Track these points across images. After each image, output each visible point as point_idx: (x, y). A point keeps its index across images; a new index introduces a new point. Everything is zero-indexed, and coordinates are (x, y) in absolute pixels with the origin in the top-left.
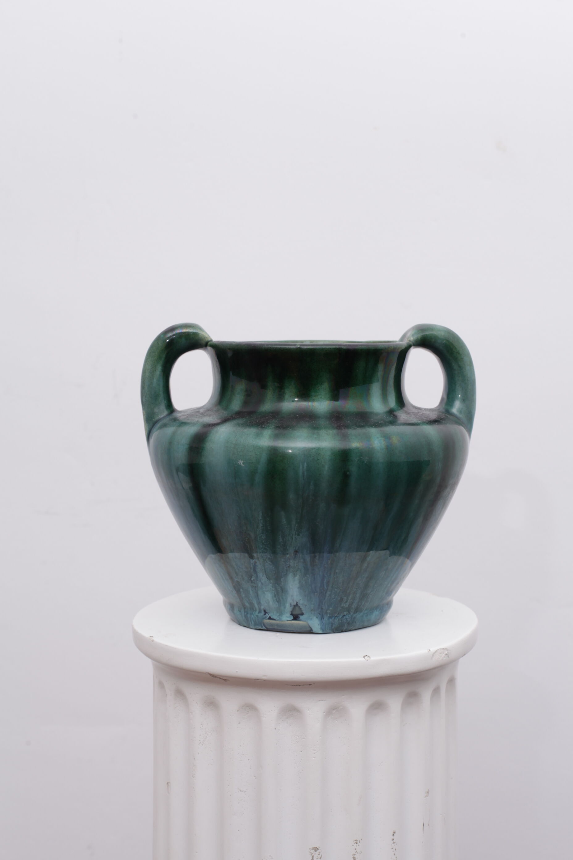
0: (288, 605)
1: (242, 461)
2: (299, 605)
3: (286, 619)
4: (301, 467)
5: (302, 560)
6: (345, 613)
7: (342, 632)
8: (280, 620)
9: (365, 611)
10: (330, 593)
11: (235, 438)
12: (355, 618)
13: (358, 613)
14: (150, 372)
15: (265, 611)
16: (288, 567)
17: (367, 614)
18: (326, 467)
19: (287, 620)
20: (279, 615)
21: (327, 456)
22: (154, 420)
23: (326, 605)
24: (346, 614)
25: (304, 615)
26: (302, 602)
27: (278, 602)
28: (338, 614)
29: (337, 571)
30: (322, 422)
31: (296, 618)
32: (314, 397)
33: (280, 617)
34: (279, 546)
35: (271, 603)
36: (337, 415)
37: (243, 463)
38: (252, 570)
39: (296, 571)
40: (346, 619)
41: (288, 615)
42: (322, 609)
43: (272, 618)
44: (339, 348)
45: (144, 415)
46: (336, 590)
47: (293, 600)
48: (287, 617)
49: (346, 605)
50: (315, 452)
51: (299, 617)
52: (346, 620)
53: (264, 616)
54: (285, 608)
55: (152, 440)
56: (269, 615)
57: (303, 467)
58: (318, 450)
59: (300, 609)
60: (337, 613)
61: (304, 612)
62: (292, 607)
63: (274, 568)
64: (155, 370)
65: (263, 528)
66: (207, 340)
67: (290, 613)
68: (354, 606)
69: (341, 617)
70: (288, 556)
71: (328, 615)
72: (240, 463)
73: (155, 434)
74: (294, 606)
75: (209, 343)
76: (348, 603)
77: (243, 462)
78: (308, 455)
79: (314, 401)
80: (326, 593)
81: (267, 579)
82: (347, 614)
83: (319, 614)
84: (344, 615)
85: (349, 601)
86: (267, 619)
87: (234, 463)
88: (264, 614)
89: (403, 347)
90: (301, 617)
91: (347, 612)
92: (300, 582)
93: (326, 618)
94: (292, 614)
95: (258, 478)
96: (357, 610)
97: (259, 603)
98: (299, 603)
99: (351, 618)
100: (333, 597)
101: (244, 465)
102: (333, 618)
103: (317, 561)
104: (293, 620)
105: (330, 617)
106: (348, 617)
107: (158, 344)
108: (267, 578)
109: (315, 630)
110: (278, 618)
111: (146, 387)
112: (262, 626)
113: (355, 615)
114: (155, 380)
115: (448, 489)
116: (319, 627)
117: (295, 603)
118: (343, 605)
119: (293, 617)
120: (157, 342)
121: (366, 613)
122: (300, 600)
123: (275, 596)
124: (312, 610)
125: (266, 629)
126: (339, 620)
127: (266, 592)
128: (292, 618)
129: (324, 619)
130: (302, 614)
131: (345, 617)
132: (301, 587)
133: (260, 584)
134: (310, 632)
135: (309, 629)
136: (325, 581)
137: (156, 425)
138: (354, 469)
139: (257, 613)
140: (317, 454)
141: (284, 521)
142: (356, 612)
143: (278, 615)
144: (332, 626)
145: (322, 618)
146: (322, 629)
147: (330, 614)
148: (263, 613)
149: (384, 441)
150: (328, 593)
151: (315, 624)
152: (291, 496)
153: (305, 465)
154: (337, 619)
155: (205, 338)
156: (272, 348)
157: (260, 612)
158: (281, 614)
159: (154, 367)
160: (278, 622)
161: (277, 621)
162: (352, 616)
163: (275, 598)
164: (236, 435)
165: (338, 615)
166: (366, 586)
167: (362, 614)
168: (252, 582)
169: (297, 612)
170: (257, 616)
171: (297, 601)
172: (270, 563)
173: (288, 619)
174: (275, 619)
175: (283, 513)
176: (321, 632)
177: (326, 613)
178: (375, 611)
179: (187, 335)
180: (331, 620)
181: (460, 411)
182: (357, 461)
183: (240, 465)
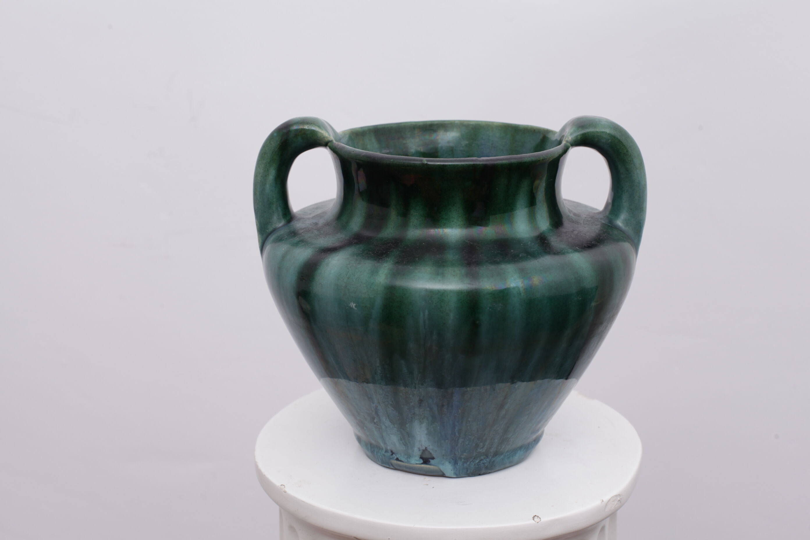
0: (416, 449)
1: (354, 303)
2: (428, 449)
3: (415, 461)
4: (422, 315)
5: (428, 409)
6: (482, 458)
7: (480, 475)
8: (408, 462)
9: (506, 453)
10: (463, 440)
11: (347, 275)
12: (494, 461)
13: (497, 456)
14: (262, 176)
15: (392, 452)
16: (413, 414)
17: (509, 456)
18: (452, 316)
19: (417, 464)
20: (407, 458)
21: (452, 303)
22: (267, 231)
23: (459, 451)
24: (483, 459)
25: (434, 459)
26: (431, 447)
27: (405, 445)
28: (474, 459)
29: (469, 420)
30: (451, 256)
31: (426, 461)
32: (445, 220)
33: (409, 460)
34: (401, 394)
35: (398, 445)
36: (471, 243)
37: (356, 306)
38: (374, 413)
39: (422, 419)
40: (484, 463)
41: (418, 458)
42: (455, 454)
43: (399, 459)
44: (474, 164)
45: (257, 225)
46: (470, 437)
47: (421, 445)
48: (417, 460)
49: (484, 450)
50: (439, 298)
51: (430, 462)
52: (483, 465)
53: (392, 457)
54: (413, 451)
55: (264, 256)
56: (396, 456)
57: (424, 315)
58: (442, 294)
59: (431, 453)
60: (473, 458)
61: (435, 456)
62: (421, 451)
63: (397, 414)
64: (268, 174)
65: (381, 375)
66: (326, 140)
67: (420, 457)
68: (492, 450)
69: (477, 461)
70: (412, 404)
71: (463, 460)
72: (352, 306)
73: (268, 248)
74: (424, 451)
75: (329, 144)
76: (485, 448)
77: (355, 305)
78: (430, 302)
79: (444, 226)
80: (458, 440)
81: (390, 423)
82: (485, 458)
83: (452, 459)
84: (482, 460)
85: (485, 446)
86: (394, 460)
87: (346, 305)
88: (391, 454)
89: (556, 155)
90: (432, 461)
91: (485, 457)
92: (427, 429)
93: (460, 463)
94: (421, 458)
95: (373, 325)
96: (496, 454)
97: (385, 443)
98: (428, 448)
99: (489, 462)
100: (467, 444)
101: (356, 309)
102: (468, 463)
103: (445, 410)
104: (422, 464)
105: (464, 463)
106: (486, 462)
107: (271, 144)
108: (390, 422)
109: (447, 475)
110: (406, 461)
111: (258, 193)
112: (389, 465)
113: (494, 459)
114: (268, 186)
115: (604, 324)
116: (453, 472)
117: (424, 448)
118: (479, 450)
119: (423, 460)
120: (270, 142)
121: (508, 455)
122: (430, 445)
123: (401, 440)
124: (443, 455)
125: (394, 468)
126: (475, 465)
127: (391, 435)
128: (422, 461)
129: (457, 464)
130: (433, 458)
131: (482, 462)
132: (429, 433)
133: (383, 427)
134: (443, 475)
135: (440, 474)
136: (457, 429)
137: (269, 237)
138: (484, 319)
139: (383, 452)
140: (440, 300)
141: (405, 370)
142: (496, 455)
143: (406, 457)
144: (467, 471)
145: (456, 463)
146: (455, 474)
147: (464, 459)
148: (389, 454)
149: (522, 283)
150: (461, 440)
151: (448, 468)
152: (411, 345)
153: (427, 312)
154: (473, 464)
155: (324, 138)
156: (394, 163)
157: (386, 451)
158: (409, 456)
159: (266, 172)
160: (406, 464)
162: (490, 460)
163: (401, 442)
164: (348, 272)
165: (474, 460)
166: (506, 431)
167: (502, 457)
168: (375, 423)
169: (426, 456)
170: (384, 455)
171: (426, 446)
172: (393, 409)
173: (418, 462)
174: (403, 461)
175: (403, 362)
176: (455, 476)
177: (460, 458)
178: (519, 451)
179: (303, 132)
180: (465, 465)
181: (627, 222)
182: (488, 308)
183: (351, 308)
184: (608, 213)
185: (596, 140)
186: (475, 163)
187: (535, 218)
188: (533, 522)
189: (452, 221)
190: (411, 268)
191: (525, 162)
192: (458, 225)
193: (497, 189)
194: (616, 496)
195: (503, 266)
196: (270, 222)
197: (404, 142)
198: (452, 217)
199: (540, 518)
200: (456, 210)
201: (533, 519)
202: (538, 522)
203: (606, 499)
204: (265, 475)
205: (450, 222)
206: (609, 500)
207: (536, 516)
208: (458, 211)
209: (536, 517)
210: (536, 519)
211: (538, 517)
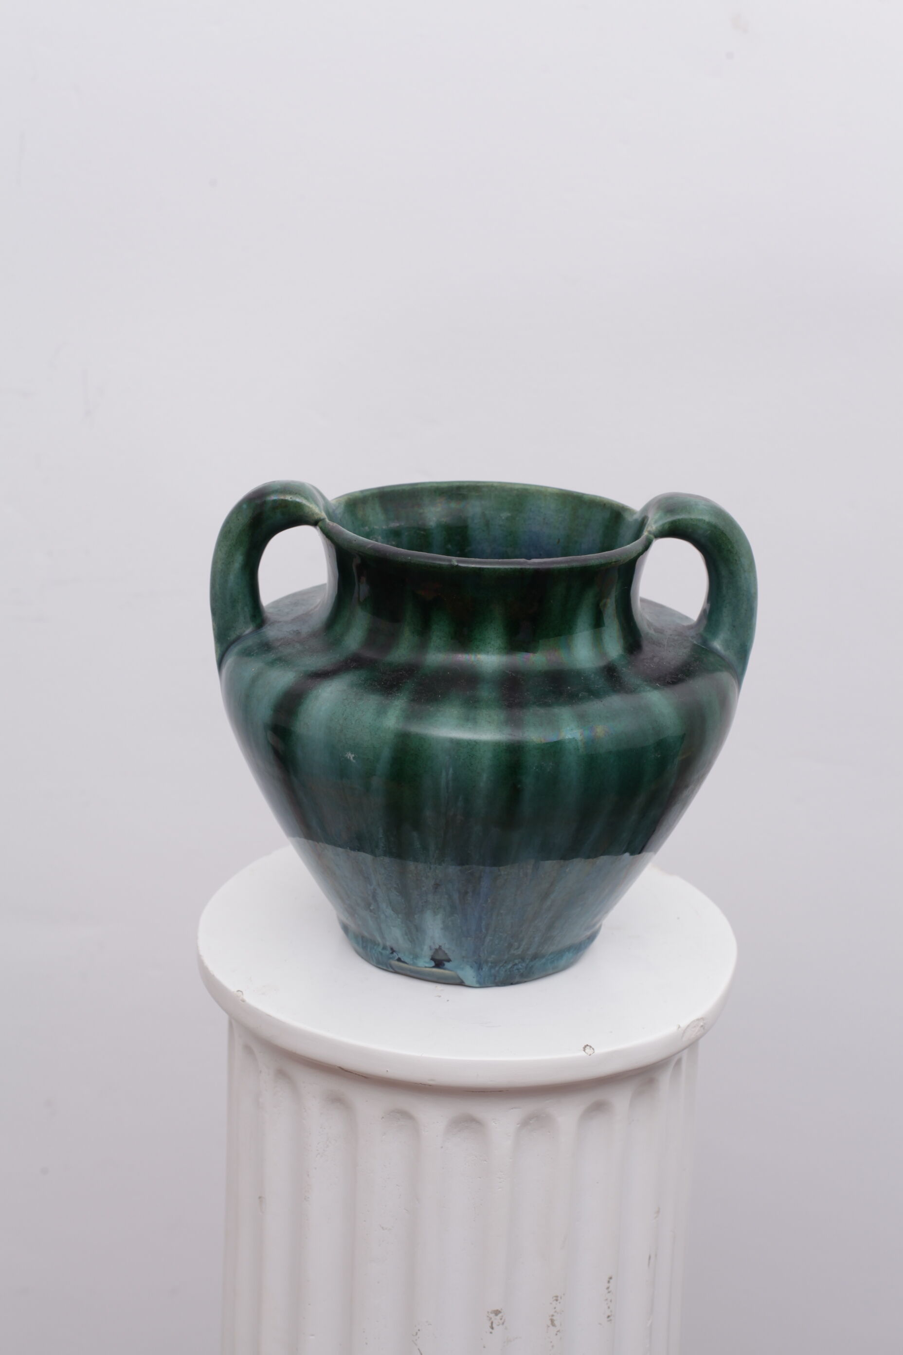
0: (426, 948)
1: (352, 754)
2: (443, 948)
3: (424, 964)
4: (444, 774)
5: (446, 896)
6: (517, 961)
7: (512, 984)
8: (414, 964)
9: (549, 955)
10: (491, 938)
11: (343, 714)
12: (532, 967)
13: (537, 960)
14: (223, 563)
15: (392, 949)
16: (425, 902)
17: (552, 960)
18: (485, 776)
19: (426, 967)
20: (413, 958)
21: (486, 760)
22: (229, 639)
23: (486, 952)
24: (517, 963)
25: (451, 962)
26: (447, 946)
27: (411, 942)
28: (506, 962)
29: (502, 912)
30: (485, 693)
31: (439, 964)
32: (479, 641)
33: (415, 961)
34: (410, 876)
35: (401, 941)
36: (514, 675)
37: (354, 758)
38: (371, 897)
39: (437, 909)
40: (518, 969)
41: (428, 959)
42: (480, 956)
43: (402, 959)
44: (521, 569)
45: (214, 629)
46: (501, 934)
47: (434, 943)
48: (426, 962)
49: (519, 952)
50: (468, 752)
51: (444, 965)
52: (517, 971)
53: (391, 956)
54: (422, 950)
55: (224, 671)
56: (398, 955)
57: (447, 774)
58: (472, 746)
59: (446, 954)
60: (504, 961)
61: (451, 957)
62: (433, 951)
63: (403, 900)
64: (233, 561)
65: (385, 849)
66: (316, 517)
67: (430, 958)
68: (531, 952)
69: (509, 966)
70: (424, 889)
71: (490, 964)
72: (349, 757)
73: (230, 661)
74: (436, 950)
75: (320, 523)
76: (521, 949)
77: (353, 755)
78: (456, 757)
79: (478, 650)
80: (485, 937)
81: (392, 912)
82: (519, 962)
83: (475, 962)
84: (516, 964)
85: (522, 947)
86: (395, 960)
87: (341, 755)
88: (391, 952)
89: (634, 555)
90: (447, 965)
91: (520, 960)
92: (444, 922)
93: (485, 968)
94: (433, 959)
95: (377, 782)
96: (535, 957)
97: (383, 938)
98: (443, 946)
99: (526, 968)
100: (497, 943)
101: (354, 761)
102: (497, 969)
103: (469, 899)
104: (433, 967)
105: (491, 968)
106: (520, 967)
107: (238, 519)
108: (393, 910)
109: (467, 983)
110: (412, 962)
111: (217, 587)
112: (387, 967)
113: (532, 963)
114: (232, 578)
115: (691, 787)
116: (475, 980)
117: (437, 947)
118: (512, 952)
119: (435, 962)
120: (237, 517)
121: (552, 958)
122: (445, 944)
123: (406, 934)
124: (463, 957)
125: (393, 971)
126: (506, 971)
127: (392, 928)
128: (433, 964)
129: (482, 969)
130: (449, 961)
131: (515, 967)
132: (446, 928)
133: (382, 916)
134: (461, 983)
135: (458, 981)
136: (484, 923)
137: (232, 647)
138: (529, 782)
139: (380, 949)
140: (470, 755)
141: (417, 844)
142: (535, 959)
143: (411, 957)
144: (495, 979)
145: (480, 968)
146: (479, 982)
147: (492, 963)
148: (388, 952)
149: (581, 735)
150: (488, 939)
151: (468, 974)
152: (428, 813)
153: (451, 771)
154: (504, 970)
155: (313, 514)
157: (384, 948)
158: (416, 957)
159: (230, 555)
160: (411, 967)
161: (410, 965)
162: (527, 965)
163: (406, 937)
164: (345, 710)
165: (505, 965)
166: (550, 927)
167: (544, 960)
168: (371, 911)
169: (440, 957)
170: (381, 954)
171: (441, 945)
172: (398, 894)
173: (427, 965)
174: (408, 962)
175: (415, 834)
176: (477, 985)
177: (487, 962)
178: (567, 953)
179: (285, 504)
180: (493, 971)
181: (727, 644)
182: (534, 768)
183: (348, 760)
184: (702, 629)
185: (690, 530)
186: (523, 567)
187: (601, 640)
188: (583, 1053)
189: (489, 643)
190: (432, 709)
191: (591, 566)
192: (497, 649)
193: (552, 601)
194: (698, 1020)
195: (556, 710)
196: (233, 627)
197: (421, 511)
198: (489, 638)
199: (593, 1049)
200: (495, 628)
201: (584, 1050)
202: (590, 1055)
203: (684, 1024)
204: (213, 976)
205: (486, 645)
206: (688, 1026)
207: (587, 1045)
208: (497, 630)
209: (588, 1047)
210: (588, 1050)
211: (591, 1047)
